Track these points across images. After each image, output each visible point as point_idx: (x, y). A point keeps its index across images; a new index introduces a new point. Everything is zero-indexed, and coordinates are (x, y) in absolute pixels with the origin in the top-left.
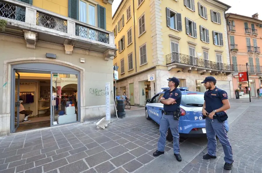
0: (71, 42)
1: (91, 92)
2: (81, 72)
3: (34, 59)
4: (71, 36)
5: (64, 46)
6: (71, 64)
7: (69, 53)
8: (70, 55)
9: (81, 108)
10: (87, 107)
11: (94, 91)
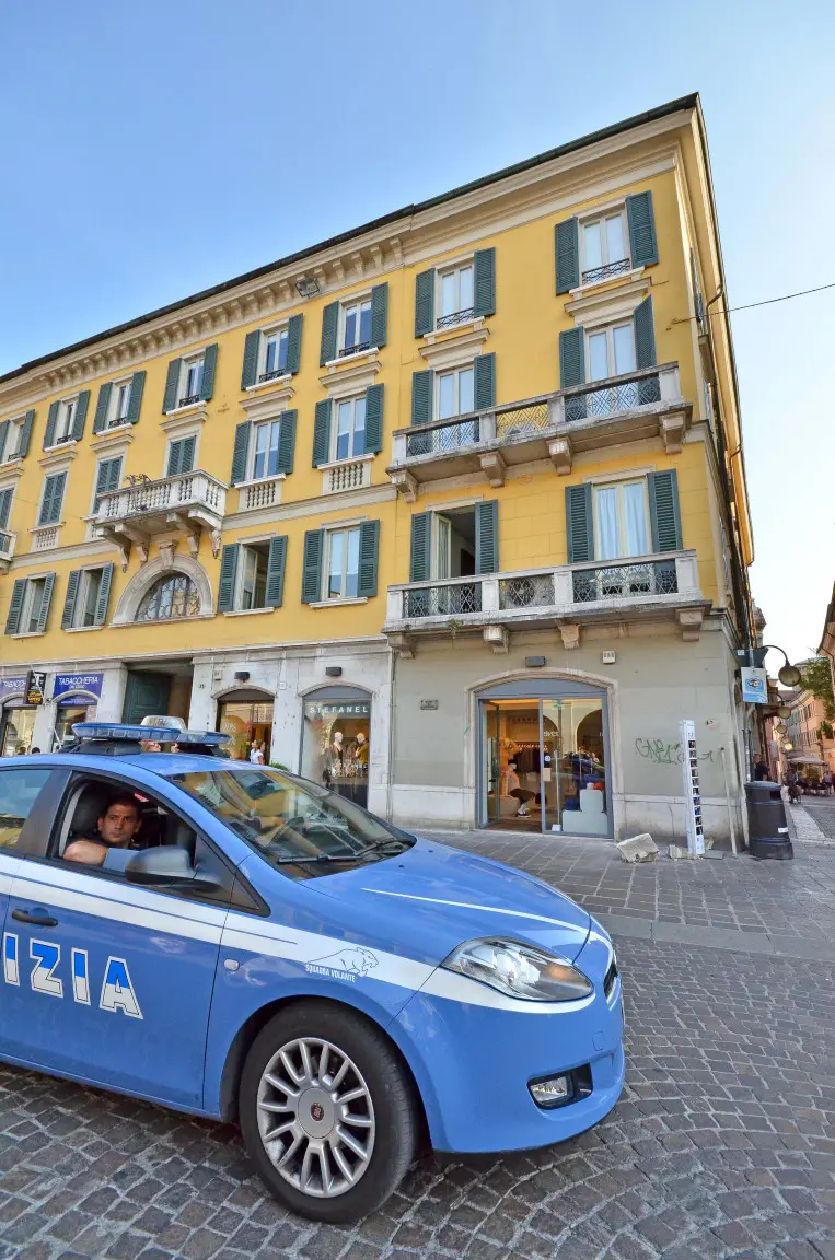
0: (567, 621)
1: (641, 749)
2: (609, 691)
3: (507, 674)
4: (562, 611)
5: (560, 631)
6: (580, 673)
7: (572, 646)
8: (575, 648)
9: (614, 797)
10: (628, 797)
11: (649, 747)
